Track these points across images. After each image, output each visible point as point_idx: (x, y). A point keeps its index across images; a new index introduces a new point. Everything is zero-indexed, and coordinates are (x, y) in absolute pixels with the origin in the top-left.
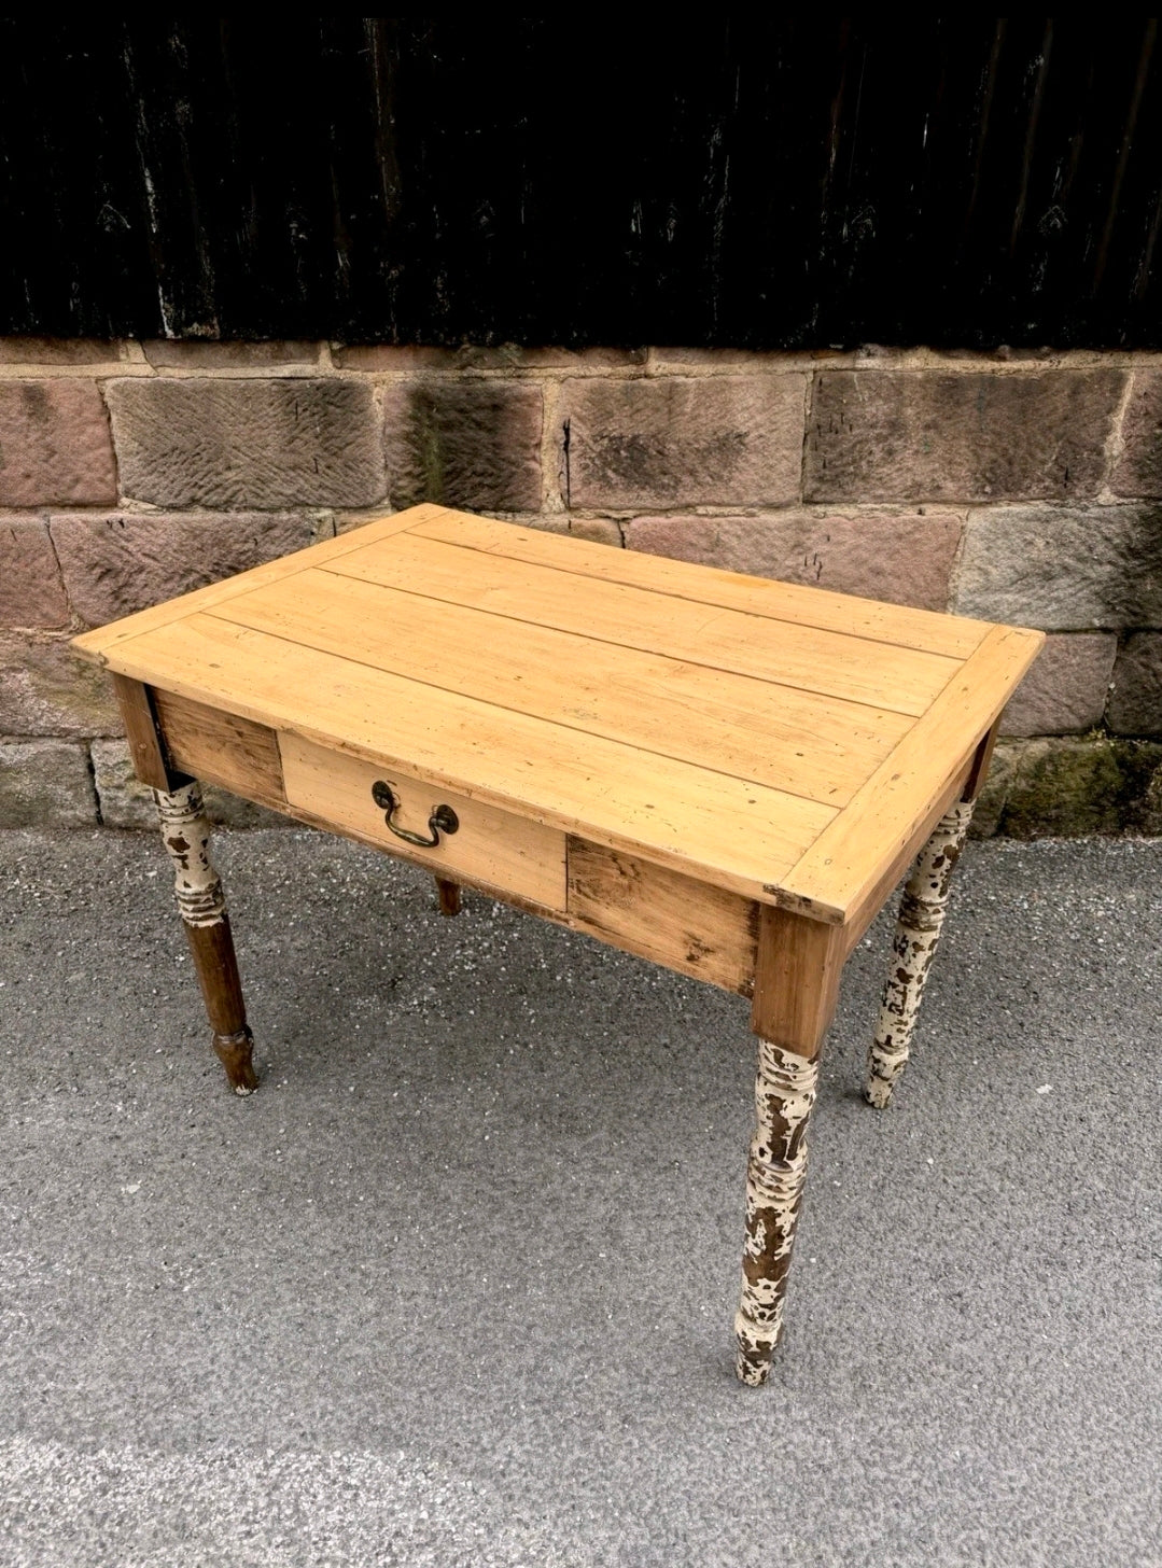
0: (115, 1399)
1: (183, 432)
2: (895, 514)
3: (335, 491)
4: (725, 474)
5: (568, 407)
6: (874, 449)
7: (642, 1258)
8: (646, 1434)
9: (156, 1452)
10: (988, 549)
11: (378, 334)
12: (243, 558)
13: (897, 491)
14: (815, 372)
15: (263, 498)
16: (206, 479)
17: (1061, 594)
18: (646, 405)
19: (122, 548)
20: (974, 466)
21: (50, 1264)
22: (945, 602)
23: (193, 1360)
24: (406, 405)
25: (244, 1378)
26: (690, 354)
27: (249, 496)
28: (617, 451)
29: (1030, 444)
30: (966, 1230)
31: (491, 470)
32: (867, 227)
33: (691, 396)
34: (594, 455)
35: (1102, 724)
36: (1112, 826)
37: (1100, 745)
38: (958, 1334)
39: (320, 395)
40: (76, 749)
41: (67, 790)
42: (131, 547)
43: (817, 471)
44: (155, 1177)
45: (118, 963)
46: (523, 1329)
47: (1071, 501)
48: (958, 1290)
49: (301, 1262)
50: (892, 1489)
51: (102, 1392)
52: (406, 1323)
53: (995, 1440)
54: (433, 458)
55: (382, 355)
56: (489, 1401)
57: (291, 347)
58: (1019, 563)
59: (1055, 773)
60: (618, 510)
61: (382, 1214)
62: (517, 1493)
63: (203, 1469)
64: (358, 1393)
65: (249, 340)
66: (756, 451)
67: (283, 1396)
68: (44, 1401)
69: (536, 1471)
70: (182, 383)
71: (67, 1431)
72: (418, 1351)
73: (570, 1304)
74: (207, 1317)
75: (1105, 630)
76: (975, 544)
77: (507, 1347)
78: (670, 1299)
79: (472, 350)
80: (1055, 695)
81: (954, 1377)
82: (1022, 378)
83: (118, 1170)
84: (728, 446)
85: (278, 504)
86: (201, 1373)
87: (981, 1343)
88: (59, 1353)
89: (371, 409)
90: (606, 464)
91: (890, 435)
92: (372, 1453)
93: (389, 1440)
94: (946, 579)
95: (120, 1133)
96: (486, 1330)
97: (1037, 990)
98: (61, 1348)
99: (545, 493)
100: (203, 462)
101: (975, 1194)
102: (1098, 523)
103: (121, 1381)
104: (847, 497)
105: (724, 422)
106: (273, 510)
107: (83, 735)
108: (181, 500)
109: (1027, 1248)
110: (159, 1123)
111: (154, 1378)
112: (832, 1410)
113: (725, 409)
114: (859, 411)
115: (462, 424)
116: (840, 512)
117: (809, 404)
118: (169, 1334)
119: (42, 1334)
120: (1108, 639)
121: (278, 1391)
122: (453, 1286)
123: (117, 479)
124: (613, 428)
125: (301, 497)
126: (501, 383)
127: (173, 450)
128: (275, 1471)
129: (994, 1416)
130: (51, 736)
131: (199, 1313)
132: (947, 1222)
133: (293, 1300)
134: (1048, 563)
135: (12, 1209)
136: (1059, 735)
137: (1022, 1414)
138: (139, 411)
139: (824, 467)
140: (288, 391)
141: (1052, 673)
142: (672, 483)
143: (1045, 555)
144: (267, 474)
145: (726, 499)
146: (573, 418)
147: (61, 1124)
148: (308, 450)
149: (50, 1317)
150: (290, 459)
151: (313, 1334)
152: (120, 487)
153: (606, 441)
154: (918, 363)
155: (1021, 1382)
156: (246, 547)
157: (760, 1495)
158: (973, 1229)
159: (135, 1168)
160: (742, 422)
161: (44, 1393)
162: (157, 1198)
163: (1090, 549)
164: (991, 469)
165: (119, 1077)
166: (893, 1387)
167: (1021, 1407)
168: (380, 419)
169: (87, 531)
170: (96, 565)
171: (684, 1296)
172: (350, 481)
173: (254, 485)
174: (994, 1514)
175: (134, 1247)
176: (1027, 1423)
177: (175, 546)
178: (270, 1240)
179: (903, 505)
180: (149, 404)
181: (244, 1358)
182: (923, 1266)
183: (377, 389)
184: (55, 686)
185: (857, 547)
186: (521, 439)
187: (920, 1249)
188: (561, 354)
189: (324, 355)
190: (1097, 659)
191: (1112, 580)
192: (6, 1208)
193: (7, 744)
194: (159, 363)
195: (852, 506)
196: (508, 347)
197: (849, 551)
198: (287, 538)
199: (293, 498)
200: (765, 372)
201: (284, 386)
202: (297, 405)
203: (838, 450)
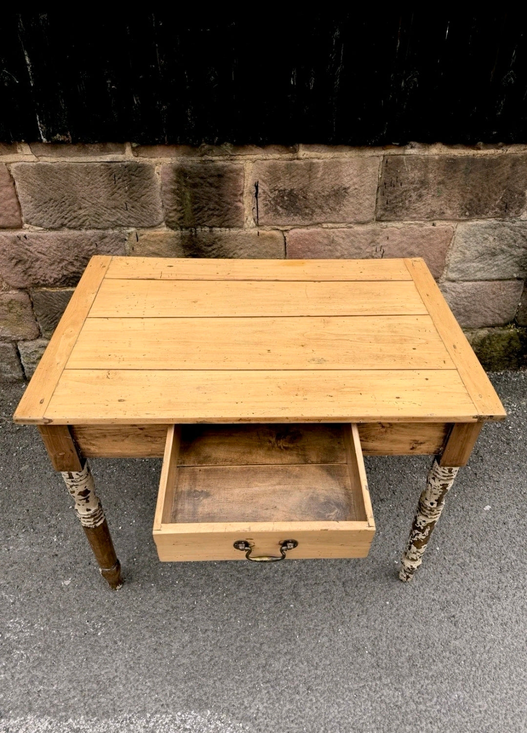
0: (73, 693)
1: (55, 190)
2: (421, 226)
3: (137, 219)
4: (337, 207)
5: (257, 175)
6: (412, 194)
7: (310, 606)
8: (318, 695)
9: (95, 719)
10: (465, 242)
11: (157, 139)
12: (90, 252)
13: (423, 215)
14: (384, 156)
15: (99, 223)
16: (69, 214)
17: (499, 263)
18: (298, 174)
19: (27, 249)
20: (462, 202)
21: (32, 625)
22: (444, 267)
23: (106, 671)
24: (173, 176)
25: (132, 679)
26: (321, 147)
27: (92, 222)
28: (283, 197)
29: (490, 191)
30: (455, 583)
31: (218, 207)
32: (415, 83)
33: (321, 169)
34: (270, 199)
35: (514, 321)
36: (514, 366)
37: (512, 331)
38: (454, 636)
39: (127, 171)
40: (10, 345)
41: (7, 365)
42: (31, 248)
43: (384, 205)
44: (77, 575)
45: (44, 458)
46: (258, 645)
47: (507, 219)
48: (453, 614)
49: (152, 617)
50: (429, 715)
51: (66, 690)
52: (204, 646)
53: (472, 688)
54: (187, 202)
55: (159, 150)
56: (246, 683)
57: (110, 146)
58: (480, 248)
59: (490, 344)
60: (283, 226)
61: (187, 589)
62: (263, 728)
63: (118, 725)
64: (186, 683)
65: (87, 142)
66: (353, 196)
67: (151, 686)
68: (39, 696)
69: (270, 716)
70: (53, 164)
71: (52, 711)
72: (211, 660)
73: (279, 631)
74: (111, 648)
75: (519, 279)
76: (459, 240)
77: (252, 655)
78: (324, 626)
79: (207, 147)
80: (493, 309)
81: (453, 658)
82: (488, 158)
83: (58, 573)
84: (339, 194)
85: (107, 226)
86: (111, 677)
87: (464, 640)
88: (43, 671)
89: (153, 179)
90: (277, 204)
91: (421, 187)
92: (195, 712)
93: (202, 706)
94: (444, 257)
95: (57, 553)
96: (242, 647)
97: (482, 455)
98: (44, 668)
99: (245, 218)
100: (66, 205)
101: (458, 565)
102: (520, 229)
103: (74, 684)
104: (398, 218)
105: (337, 182)
106: (105, 229)
107: (13, 339)
108: (56, 225)
109: (482, 591)
110: (76, 546)
111: (90, 681)
112: (400, 678)
113: (338, 175)
114: (405, 175)
115: (202, 184)
116: (394, 225)
117: (380, 172)
118: (94, 658)
119: (33, 662)
120: (520, 283)
121: (148, 684)
122: (224, 625)
123: (21, 215)
124: (281, 185)
125: (119, 222)
126: (222, 163)
127: (51, 200)
128: (151, 724)
129: (472, 676)
131: (107, 646)
132: (446, 579)
133: (151, 637)
134: (494, 248)
135: (10, 597)
136: (493, 327)
137: (483, 675)
138: (30, 180)
139: (387, 203)
140: (110, 169)
141: (492, 299)
142: (310, 213)
143: (493, 244)
144: (100, 211)
145: (338, 220)
146: (260, 181)
147: (28, 549)
148: (122, 198)
149: (37, 653)
150: (112, 203)
151: (162, 654)
152: (23, 219)
153: (277, 192)
154: (437, 151)
155: (483, 659)
156: (91, 248)
157: (371, 722)
158: (458, 582)
159: (68, 571)
160: (346, 182)
161: (39, 692)
162: (79, 587)
163: (515, 242)
164: (470, 203)
165: (53, 522)
166: (426, 665)
167: (483, 671)
168: (159, 182)
169: (7, 241)
170: (13, 258)
171: (331, 624)
172: (145, 214)
173: (94, 217)
174: (473, 724)
175: (72, 614)
176: (486, 679)
177: (55, 248)
178: (136, 606)
179: (425, 221)
180: (36, 176)
181: (131, 668)
182: (437, 603)
183: (157, 167)
185: (401, 242)
186: (233, 191)
187: (435, 594)
188: (253, 148)
189: (128, 149)
190: (514, 292)
191: (524, 255)
192: (7, 596)
194: (39, 155)
195: (400, 222)
196: (226, 145)
197: (398, 244)
198: (112, 243)
199: (114, 223)
200: (359, 156)
201: (107, 166)
202: (115, 176)
203: (394, 195)
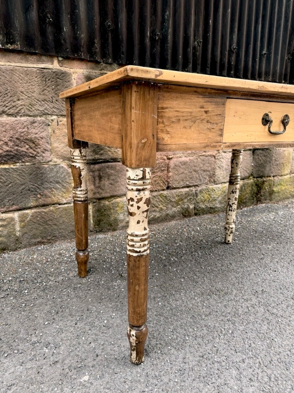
3: (58, 109)
11: (76, 55)
12: (22, 134)
15: (31, 111)
16: (9, 104)
24: (84, 81)
27: (26, 110)
32: (201, 43)
35: (252, 175)
36: (255, 203)
37: (252, 180)
39: (54, 75)
44: (92, 369)
55: (76, 64)
57: (44, 58)
59: (245, 189)
75: (250, 150)
79: (104, 65)
85: (37, 114)
89: (71, 82)
95: (56, 360)
100: (8, 97)
106: (35, 116)
120: (251, 152)
125: (46, 111)
136: (244, 179)
140: (43, 73)
144: (34, 103)
148: (49, 94)
150: (42, 97)
156: (24, 130)
165: (35, 339)
173: (28, 106)
183: (73, 75)
189: (56, 62)
190: (250, 158)
196: (114, 65)
198: (40, 127)
199: (43, 112)
201: (41, 71)
202: (46, 78)
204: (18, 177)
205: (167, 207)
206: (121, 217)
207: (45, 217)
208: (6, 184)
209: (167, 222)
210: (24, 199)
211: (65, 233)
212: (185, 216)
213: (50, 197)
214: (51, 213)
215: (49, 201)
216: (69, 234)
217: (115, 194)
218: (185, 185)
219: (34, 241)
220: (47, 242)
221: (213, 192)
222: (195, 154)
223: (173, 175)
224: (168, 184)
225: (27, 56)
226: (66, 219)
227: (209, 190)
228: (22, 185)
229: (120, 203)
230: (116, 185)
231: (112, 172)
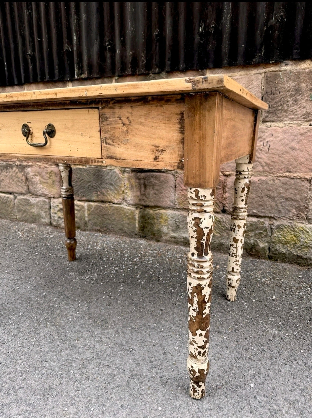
2: (299, 125)
6: (289, 100)
11: (126, 73)
13: (299, 116)
26: (220, 71)
32: (282, 16)
40: (47, 201)
41: (44, 213)
57: (106, 80)
91: (296, 94)
104: (279, 119)
107: (49, 196)
114: (282, 86)
116: (276, 125)
117: (263, 85)
130: (42, 196)
154: (306, 66)
179: (303, 122)
184: (44, 181)
185: (284, 138)
188: (178, 74)
189: (114, 81)
193: (33, 197)
195: (281, 123)
196: (162, 74)
197: (281, 140)
200: (247, 74)
203: (275, 101)
204: (86, 176)
205: (222, 234)
206: (165, 229)
207: (102, 211)
208: (80, 180)
209: (221, 252)
210: (90, 193)
211: (116, 229)
212: (251, 255)
213: (106, 196)
214: (107, 209)
215: (105, 199)
216: (119, 231)
217: (159, 204)
218: (251, 212)
219: (95, 227)
220: (103, 232)
221: (303, 233)
222: (269, 173)
223: (230, 197)
224: (224, 207)
225: (95, 81)
226: (117, 217)
227: (296, 229)
228: (89, 182)
229: (163, 215)
230: (160, 196)
231: (157, 182)
